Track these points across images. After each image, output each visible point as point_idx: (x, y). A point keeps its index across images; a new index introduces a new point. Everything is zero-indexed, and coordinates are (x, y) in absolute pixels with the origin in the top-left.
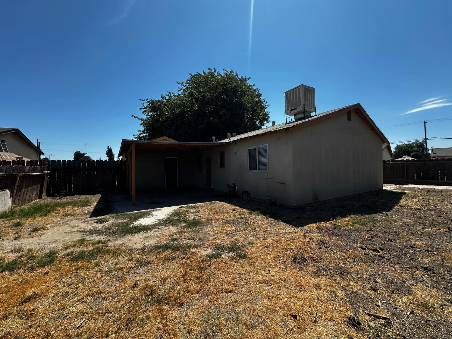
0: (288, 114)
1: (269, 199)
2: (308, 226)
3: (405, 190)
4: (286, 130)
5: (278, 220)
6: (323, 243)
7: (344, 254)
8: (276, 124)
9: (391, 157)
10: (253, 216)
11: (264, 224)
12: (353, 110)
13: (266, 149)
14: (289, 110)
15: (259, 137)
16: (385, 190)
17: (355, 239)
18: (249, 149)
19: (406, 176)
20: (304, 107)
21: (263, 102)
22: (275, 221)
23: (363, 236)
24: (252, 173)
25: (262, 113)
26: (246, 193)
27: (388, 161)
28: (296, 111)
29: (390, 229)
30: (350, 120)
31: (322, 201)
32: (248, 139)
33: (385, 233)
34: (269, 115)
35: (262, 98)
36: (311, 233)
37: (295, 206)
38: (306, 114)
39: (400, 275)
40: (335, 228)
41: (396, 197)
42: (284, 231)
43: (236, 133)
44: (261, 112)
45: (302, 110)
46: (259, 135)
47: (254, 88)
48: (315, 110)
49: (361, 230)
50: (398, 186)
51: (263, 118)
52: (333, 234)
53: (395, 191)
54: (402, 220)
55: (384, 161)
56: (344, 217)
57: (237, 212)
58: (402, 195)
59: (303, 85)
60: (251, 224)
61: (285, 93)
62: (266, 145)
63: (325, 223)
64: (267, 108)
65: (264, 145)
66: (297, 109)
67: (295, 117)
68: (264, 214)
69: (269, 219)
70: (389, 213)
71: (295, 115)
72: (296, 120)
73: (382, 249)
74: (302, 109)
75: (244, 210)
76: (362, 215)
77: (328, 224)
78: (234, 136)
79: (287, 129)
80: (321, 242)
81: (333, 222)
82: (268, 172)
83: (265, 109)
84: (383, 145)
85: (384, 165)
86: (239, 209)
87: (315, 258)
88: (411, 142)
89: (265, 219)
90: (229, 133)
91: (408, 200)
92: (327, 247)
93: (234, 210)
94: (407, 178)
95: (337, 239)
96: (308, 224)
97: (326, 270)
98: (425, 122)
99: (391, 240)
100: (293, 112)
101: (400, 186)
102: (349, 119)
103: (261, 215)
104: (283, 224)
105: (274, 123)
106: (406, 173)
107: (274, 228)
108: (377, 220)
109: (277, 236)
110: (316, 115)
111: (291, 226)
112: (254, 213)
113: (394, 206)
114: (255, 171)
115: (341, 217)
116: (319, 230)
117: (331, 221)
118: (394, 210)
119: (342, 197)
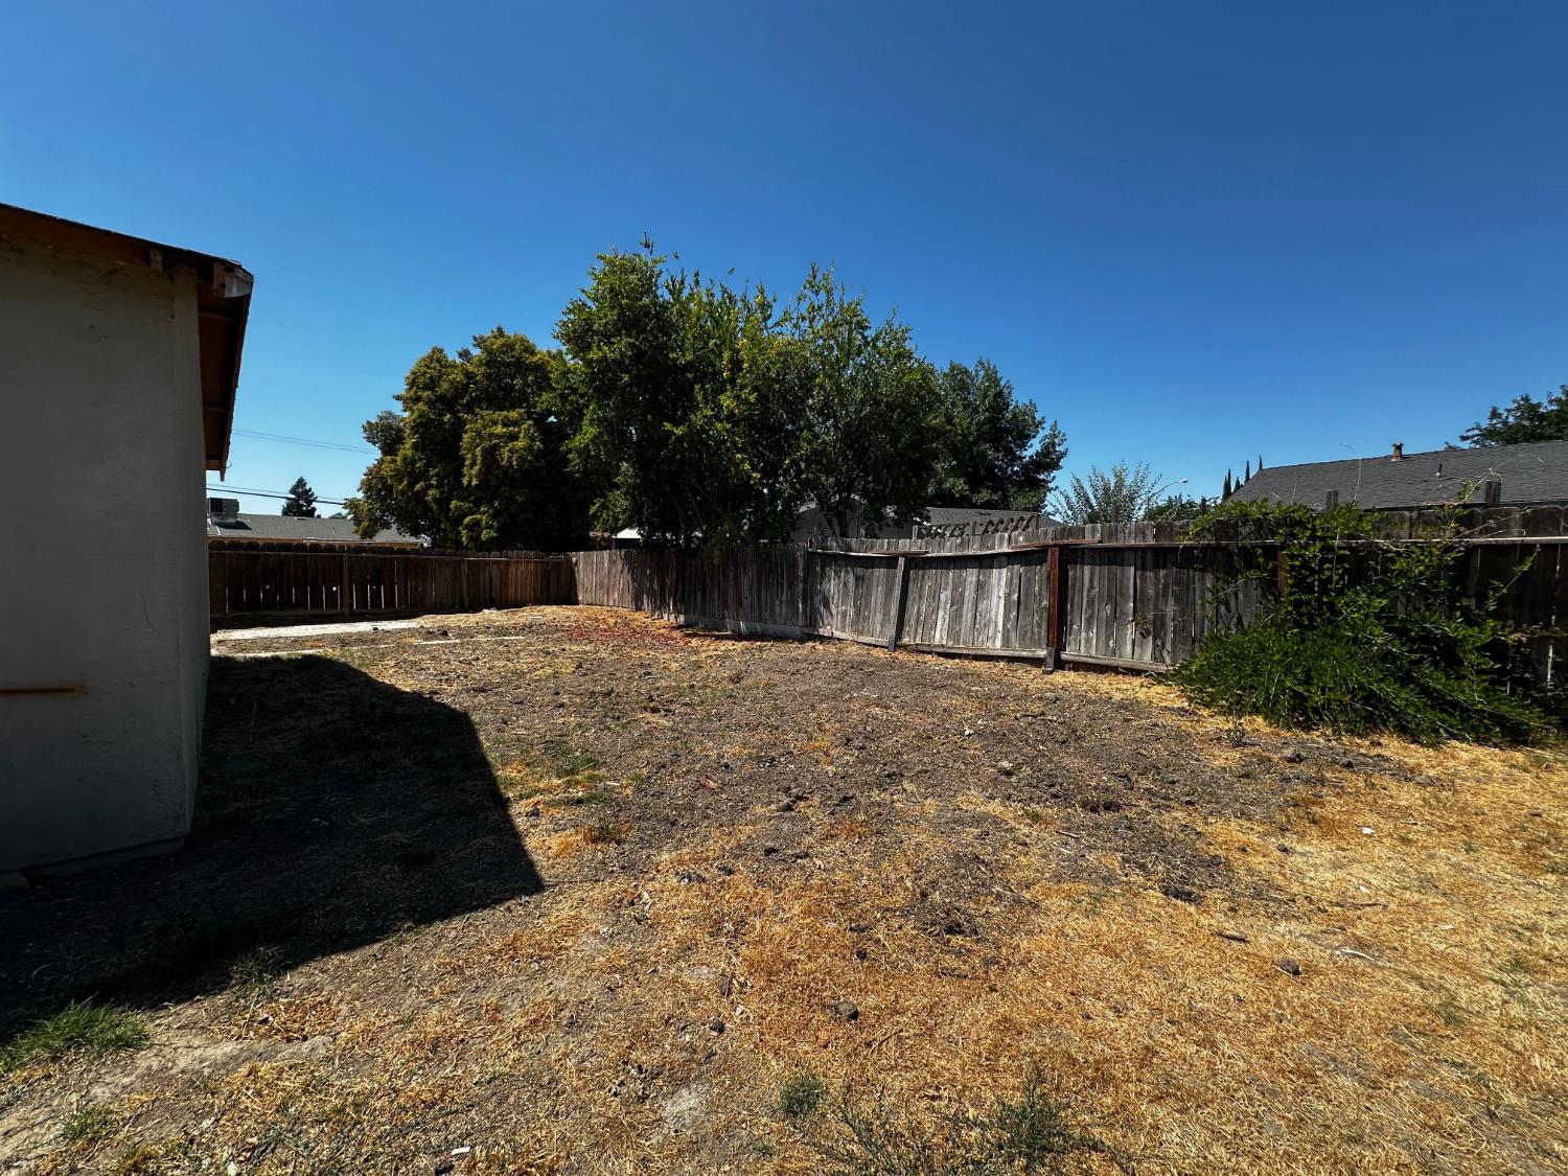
23: (702, 786)
33: (678, 758)
52: (675, 823)
99: (728, 767)
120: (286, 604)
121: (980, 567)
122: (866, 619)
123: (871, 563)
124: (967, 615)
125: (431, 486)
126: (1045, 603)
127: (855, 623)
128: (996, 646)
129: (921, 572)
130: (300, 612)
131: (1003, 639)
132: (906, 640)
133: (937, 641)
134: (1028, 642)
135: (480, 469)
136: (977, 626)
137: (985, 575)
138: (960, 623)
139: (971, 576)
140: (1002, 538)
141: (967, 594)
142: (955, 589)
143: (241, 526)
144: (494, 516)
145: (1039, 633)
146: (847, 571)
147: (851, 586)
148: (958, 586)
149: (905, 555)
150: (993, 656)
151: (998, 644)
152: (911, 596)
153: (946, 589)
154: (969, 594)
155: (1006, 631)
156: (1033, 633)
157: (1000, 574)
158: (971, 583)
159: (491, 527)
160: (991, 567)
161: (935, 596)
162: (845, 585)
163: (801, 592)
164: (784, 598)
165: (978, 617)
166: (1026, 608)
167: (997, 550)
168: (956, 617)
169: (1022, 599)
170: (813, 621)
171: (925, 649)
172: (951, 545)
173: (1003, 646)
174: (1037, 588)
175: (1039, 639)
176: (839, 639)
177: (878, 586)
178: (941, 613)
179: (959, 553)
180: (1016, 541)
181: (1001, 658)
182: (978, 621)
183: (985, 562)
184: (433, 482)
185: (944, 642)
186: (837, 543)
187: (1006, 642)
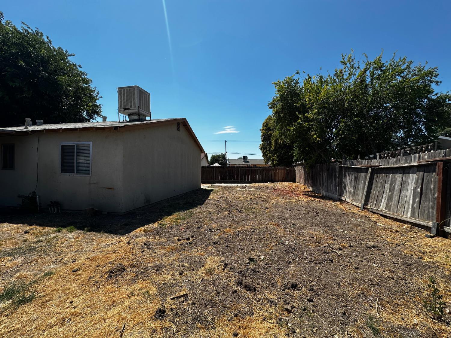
0: (121, 112)
1: (91, 208)
2: (135, 231)
3: (214, 188)
4: (114, 129)
5: (100, 231)
6: (147, 245)
7: (163, 250)
8: (107, 120)
9: (208, 164)
10: (60, 235)
11: (78, 242)
12: (181, 122)
13: (90, 148)
14: (123, 109)
15: (78, 131)
16: (202, 188)
17: (175, 233)
18: (63, 146)
19: (214, 177)
20: (139, 109)
21: (92, 91)
22: (96, 233)
23: (181, 229)
24: (67, 177)
25: (91, 104)
26: (56, 204)
27: (205, 167)
28: (130, 111)
29: (200, 219)
30: (179, 131)
31: (153, 204)
32: (61, 131)
33: (196, 223)
34: (101, 108)
35: (92, 86)
36: (138, 237)
37: (125, 212)
38: (140, 117)
39: (200, 254)
40: (161, 227)
41: (208, 192)
42: (105, 244)
43: (42, 121)
44: (90, 102)
45: (137, 112)
46: (78, 130)
47: (79, 69)
48: (150, 115)
49: (180, 224)
50: (210, 185)
51: (92, 110)
52: (158, 234)
53: (208, 189)
54: (209, 210)
55: (203, 167)
56: (170, 216)
57: (33, 233)
58: (211, 192)
59: (138, 87)
60: (55, 246)
61: (118, 88)
62: (89, 142)
63: (153, 224)
64: (98, 99)
65: (87, 143)
66: (131, 109)
67: (130, 117)
68: (81, 227)
69: (88, 233)
70: (201, 206)
71: (129, 115)
72: (131, 121)
73: (192, 237)
74: (137, 110)
75: (47, 229)
76: (184, 211)
77: (156, 225)
78: (38, 124)
79: (116, 128)
80: (145, 244)
81: (159, 222)
82: (91, 176)
83: (96, 100)
84: (202, 154)
85: (202, 170)
86: (38, 229)
87: (135, 263)
88: (219, 154)
89: (81, 234)
90: (30, 119)
91: (214, 195)
92: (149, 249)
93: (26, 232)
94: (215, 179)
95: (161, 237)
96: (135, 229)
97: (144, 272)
98: (226, 141)
99: (199, 228)
100: (127, 111)
101: (211, 185)
102: (178, 129)
103: (76, 231)
104: (106, 235)
105: (105, 119)
106: (214, 176)
107: (93, 243)
108: (193, 213)
109: (94, 253)
110: (151, 120)
111: (115, 235)
112: (65, 230)
113: (205, 201)
114: (71, 175)
115: (168, 216)
116: (146, 233)
117: (159, 221)
118: (205, 203)
119: (172, 197)
120: (229, 179)
121: (404, 173)
122: (357, 194)
123: (359, 170)
124: (395, 198)
125: (267, 150)
126: (436, 195)
127: (353, 196)
128: (408, 216)
129: (379, 175)
130: (231, 181)
131: (412, 213)
132: (369, 206)
133: (380, 209)
134: (425, 216)
135: (274, 145)
136: (400, 204)
137: (405, 177)
138: (392, 201)
139: (399, 177)
140: (415, 157)
141: (396, 187)
142: (391, 184)
143: (248, 162)
144: (277, 157)
145: (433, 213)
146: (352, 174)
147: (353, 180)
148: (393, 182)
149: (371, 167)
150: (405, 221)
151: (409, 215)
152: (374, 186)
153: (388, 183)
154: (397, 187)
155: (413, 208)
156: (429, 212)
157: (413, 177)
158: (399, 181)
159: (276, 160)
160: (409, 173)
161: (383, 187)
162: (351, 180)
163: (337, 182)
164: (333, 184)
165: (401, 199)
166: (426, 197)
167: (412, 164)
168: (390, 198)
169: (424, 191)
170: (341, 194)
171: (375, 211)
172: (392, 162)
173: (411, 216)
174: (432, 186)
175: (432, 216)
176: (348, 202)
177: (362, 181)
178: (384, 195)
179: (395, 166)
180: (423, 158)
181: (410, 223)
182: (400, 201)
183: (406, 170)
184: (268, 150)
185: (384, 209)
186: (350, 162)
187: (413, 215)
